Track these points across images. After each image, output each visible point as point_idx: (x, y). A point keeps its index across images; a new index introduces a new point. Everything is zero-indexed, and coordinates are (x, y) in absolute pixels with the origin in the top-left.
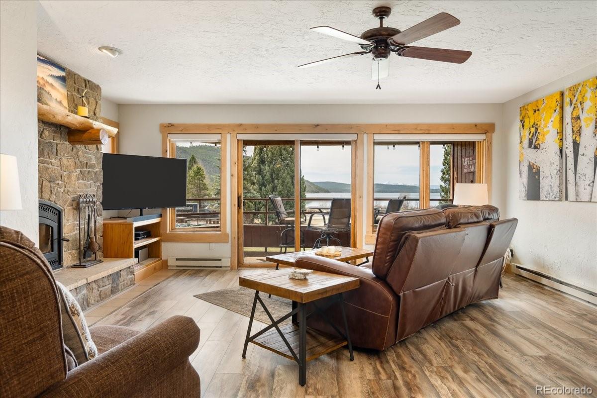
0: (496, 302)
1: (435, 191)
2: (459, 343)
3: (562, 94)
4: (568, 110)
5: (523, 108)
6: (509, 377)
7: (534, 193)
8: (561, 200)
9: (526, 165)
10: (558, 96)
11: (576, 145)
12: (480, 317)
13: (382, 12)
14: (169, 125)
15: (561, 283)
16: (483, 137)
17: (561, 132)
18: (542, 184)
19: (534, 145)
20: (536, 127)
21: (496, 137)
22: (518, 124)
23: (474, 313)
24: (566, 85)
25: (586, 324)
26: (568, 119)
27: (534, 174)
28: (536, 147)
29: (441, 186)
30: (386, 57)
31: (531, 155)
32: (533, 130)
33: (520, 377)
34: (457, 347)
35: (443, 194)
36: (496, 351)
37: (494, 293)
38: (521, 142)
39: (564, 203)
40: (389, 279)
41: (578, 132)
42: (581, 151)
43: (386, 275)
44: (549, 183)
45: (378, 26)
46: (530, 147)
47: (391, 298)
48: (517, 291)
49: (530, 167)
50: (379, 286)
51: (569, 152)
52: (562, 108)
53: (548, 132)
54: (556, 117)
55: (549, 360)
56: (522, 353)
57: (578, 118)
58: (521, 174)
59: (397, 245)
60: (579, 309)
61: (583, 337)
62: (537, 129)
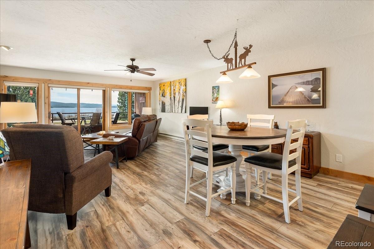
0: (156, 143)
1: (114, 107)
2: (152, 153)
3: (171, 82)
4: (172, 87)
5: (160, 84)
6: (166, 157)
7: (163, 110)
8: (171, 112)
9: (161, 101)
10: (170, 82)
11: (174, 97)
12: (154, 147)
13: (133, 60)
14: (5, 77)
15: (171, 136)
16: (148, 91)
17: (170, 93)
18: (166, 108)
19: (163, 95)
20: (164, 90)
21: (152, 91)
22: (159, 89)
23: (152, 146)
24: (172, 80)
25: (178, 144)
26: (172, 90)
27: (163, 105)
28: (164, 97)
29: (118, 105)
30: (134, 73)
31: (162, 98)
32: (163, 91)
33: (168, 156)
34: (151, 154)
35: (118, 108)
36: (161, 153)
37: (156, 141)
38: (160, 94)
39: (172, 113)
40: (137, 136)
41: (175, 94)
42: (175, 99)
43: (136, 136)
44: (167, 107)
45: (131, 64)
46: (162, 96)
47: (137, 141)
48: (161, 140)
49: (162, 102)
50: (134, 139)
51: (173, 99)
52: (171, 86)
53: (167, 92)
54: (169, 88)
55: (172, 152)
56: (167, 152)
57: (175, 90)
58: (160, 104)
59: (139, 127)
60: (176, 142)
61: (178, 147)
62: (164, 91)
